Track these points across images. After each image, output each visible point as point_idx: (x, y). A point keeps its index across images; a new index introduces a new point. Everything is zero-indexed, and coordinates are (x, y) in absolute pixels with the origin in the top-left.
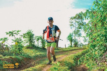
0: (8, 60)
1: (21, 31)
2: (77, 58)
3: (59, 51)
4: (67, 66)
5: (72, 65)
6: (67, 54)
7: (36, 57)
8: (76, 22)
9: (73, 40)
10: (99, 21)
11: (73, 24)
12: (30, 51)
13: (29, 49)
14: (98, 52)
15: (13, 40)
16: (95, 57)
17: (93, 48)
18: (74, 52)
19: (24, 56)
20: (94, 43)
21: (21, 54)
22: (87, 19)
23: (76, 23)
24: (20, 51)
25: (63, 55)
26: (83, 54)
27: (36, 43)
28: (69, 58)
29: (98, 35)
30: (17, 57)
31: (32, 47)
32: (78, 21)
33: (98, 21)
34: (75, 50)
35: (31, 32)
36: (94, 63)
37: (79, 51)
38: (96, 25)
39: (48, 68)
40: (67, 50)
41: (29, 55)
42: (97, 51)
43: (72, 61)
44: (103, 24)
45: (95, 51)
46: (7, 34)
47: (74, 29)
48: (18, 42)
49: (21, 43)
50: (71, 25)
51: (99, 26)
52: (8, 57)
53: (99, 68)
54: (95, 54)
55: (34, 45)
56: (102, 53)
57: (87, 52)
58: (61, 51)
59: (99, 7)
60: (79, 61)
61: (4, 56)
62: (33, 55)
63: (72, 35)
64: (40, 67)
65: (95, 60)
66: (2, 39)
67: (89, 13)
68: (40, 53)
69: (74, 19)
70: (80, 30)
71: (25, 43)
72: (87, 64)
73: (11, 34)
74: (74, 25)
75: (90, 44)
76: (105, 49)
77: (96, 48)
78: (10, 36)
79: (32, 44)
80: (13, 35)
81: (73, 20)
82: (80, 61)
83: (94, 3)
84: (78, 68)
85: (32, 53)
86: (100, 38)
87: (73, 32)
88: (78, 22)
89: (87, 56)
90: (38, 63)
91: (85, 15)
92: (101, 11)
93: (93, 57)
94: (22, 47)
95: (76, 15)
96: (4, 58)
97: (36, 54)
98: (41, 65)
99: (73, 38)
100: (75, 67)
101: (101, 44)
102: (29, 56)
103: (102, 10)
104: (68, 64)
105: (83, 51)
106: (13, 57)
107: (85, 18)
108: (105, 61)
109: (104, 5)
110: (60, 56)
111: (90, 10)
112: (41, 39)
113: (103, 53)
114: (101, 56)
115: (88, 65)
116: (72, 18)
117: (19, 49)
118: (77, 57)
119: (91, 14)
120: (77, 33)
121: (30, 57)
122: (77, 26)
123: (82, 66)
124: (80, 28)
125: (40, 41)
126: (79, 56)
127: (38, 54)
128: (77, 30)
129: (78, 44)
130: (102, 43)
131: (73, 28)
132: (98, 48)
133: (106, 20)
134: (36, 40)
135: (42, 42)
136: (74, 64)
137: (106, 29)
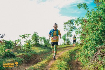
0: (21, 56)
1: (30, 34)
6: (63, 51)
7: (41, 53)
8: (68, 26)
10: (90, 28)
11: (66, 27)
12: (36, 49)
13: (35, 47)
15: (25, 41)
16: (88, 56)
17: (86, 48)
19: (32, 53)
22: (79, 25)
23: (69, 27)
24: (29, 49)
25: (61, 52)
27: (40, 42)
29: (90, 39)
30: (27, 54)
32: (69, 25)
34: (68, 47)
35: (36, 34)
37: (71, 48)
40: (62, 47)
42: (89, 51)
43: (68, 57)
45: (87, 51)
46: (20, 36)
48: (28, 43)
49: (30, 43)
50: (65, 29)
52: (21, 54)
54: (87, 53)
55: (38, 44)
59: (90, 18)
60: (75, 58)
61: (18, 53)
62: (39, 51)
63: (66, 36)
64: (46, 62)
65: (88, 58)
66: (16, 41)
68: (44, 50)
70: (71, 32)
71: (33, 43)
73: (24, 37)
74: (67, 29)
76: (95, 50)
78: (22, 38)
79: (37, 43)
80: (25, 38)
81: (66, 25)
84: (73, 62)
85: (37, 50)
86: (92, 41)
87: (66, 33)
88: (70, 26)
89: (82, 55)
91: (77, 22)
93: (86, 56)
95: (68, 21)
96: (18, 55)
99: (66, 38)
102: (36, 53)
106: (25, 54)
107: (77, 24)
111: (80, 19)
115: (83, 61)
116: (65, 23)
117: (29, 47)
118: (71, 53)
119: (81, 22)
122: (69, 29)
124: (71, 31)
125: (43, 40)
127: (42, 50)
128: (69, 32)
129: (70, 42)
130: (93, 45)
131: (66, 31)
132: (90, 49)
133: (96, 28)
134: (40, 40)
135: (44, 42)
136: (70, 59)
137: (95, 34)
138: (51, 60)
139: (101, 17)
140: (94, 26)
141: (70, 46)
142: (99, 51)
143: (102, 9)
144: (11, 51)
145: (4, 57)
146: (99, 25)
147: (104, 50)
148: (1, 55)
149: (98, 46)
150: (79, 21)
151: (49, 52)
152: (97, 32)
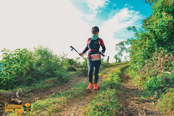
0: (80, 70)
2: (123, 70)
3: (109, 65)
6: (115, 67)
8: (120, 47)
9: (118, 58)
10: (139, 46)
11: (117, 48)
14: (139, 66)
16: (136, 69)
17: (135, 63)
18: (119, 66)
20: (135, 60)
22: (128, 45)
25: (113, 68)
26: (127, 67)
28: (117, 70)
29: (138, 55)
34: (119, 64)
43: (119, 72)
44: (141, 48)
47: (118, 52)
54: (136, 67)
56: (141, 66)
57: (129, 66)
60: (125, 72)
63: (117, 55)
66: (76, 58)
70: (122, 52)
76: (143, 64)
77: (137, 63)
81: (117, 46)
83: (135, 35)
84: (123, 76)
86: (140, 57)
91: (127, 43)
96: (78, 69)
103: (140, 39)
104: (117, 74)
105: (125, 65)
106: (84, 69)
110: (111, 68)
111: (130, 39)
120: (120, 54)
122: (120, 50)
123: (126, 75)
126: (123, 68)
128: (120, 52)
129: (121, 61)
136: (121, 73)
137: (143, 51)
138: (105, 73)
139: (148, 36)
140: (142, 44)
141: (121, 64)
142: (146, 65)
143: (150, 28)
144: (73, 66)
145: (67, 71)
146: (147, 43)
148: (65, 69)
149: (146, 61)
150: (129, 42)
152: (145, 49)
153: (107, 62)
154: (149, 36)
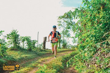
1: (4, 31)
3: (46, 52)
4: (55, 69)
5: (60, 68)
7: (22, 60)
8: (65, 21)
9: (62, 40)
10: (89, 20)
11: (61, 23)
12: (14, 53)
13: (13, 51)
14: (88, 53)
16: (84, 59)
17: (82, 49)
18: (62, 53)
19: (8, 59)
20: (84, 44)
21: (5, 57)
22: (76, 18)
23: (65, 23)
24: (3, 53)
25: (51, 57)
26: (72, 56)
29: (88, 36)
31: (17, 48)
32: (66, 20)
33: (87, 20)
34: (63, 51)
35: (16, 32)
36: (84, 65)
37: (68, 52)
38: (85, 25)
39: (34, 71)
41: (14, 57)
43: (60, 63)
44: (93, 24)
45: (84, 53)
48: (1, 43)
49: (4, 44)
50: (59, 25)
51: (88, 26)
53: (89, 70)
54: (84, 56)
55: (19, 47)
56: (91, 55)
57: (76, 54)
58: (48, 53)
59: (89, 5)
60: (67, 63)
62: (18, 57)
64: (25, 71)
65: (84, 62)
67: (79, 12)
68: (26, 55)
69: (62, 19)
70: (69, 30)
71: (9, 45)
72: (77, 66)
74: (63, 25)
75: (79, 46)
76: (94, 51)
77: (86, 50)
79: (17, 45)
82: (69, 63)
83: (84, 2)
85: (17, 55)
86: (90, 39)
87: (62, 32)
88: (66, 22)
89: (76, 58)
90: (24, 66)
91: (74, 14)
92: (91, 10)
93: (82, 59)
94: (6, 49)
95: (65, 14)
97: (21, 56)
98: (27, 69)
100: (64, 70)
101: (91, 46)
102: (13, 59)
104: (56, 67)
107: (74, 17)
108: (95, 63)
109: (94, 4)
110: (48, 58)
112: (27, 40)
113: (93, 54)
114: (91, 57)
115: (77, 68)
116: (60, 18)
117: (2, 51)
118: (65, 59)
119: (80, 13)
120: (66, 33)
121: (15, 59)
122: (66, 26)
123: (71, 69)
124: (69, 28)
125: (26, 42)
126: (67, 58)
127: (24, 56)
128: (66, 30)
129: (67, 45)
130: (91, 44)
132: (87, 50)
133: (96, 20)
134: (21, 41)
135: (28, 44)
136: (63, 66)
137: (96, 29)
141: (66, 51)
142: (99, 52)
146: (101, 16)
147: (105, 49)
150: (77, 13)
151: (34, 58)
152: (98, 26)
153: (42, 48)
154: (105, 4)
